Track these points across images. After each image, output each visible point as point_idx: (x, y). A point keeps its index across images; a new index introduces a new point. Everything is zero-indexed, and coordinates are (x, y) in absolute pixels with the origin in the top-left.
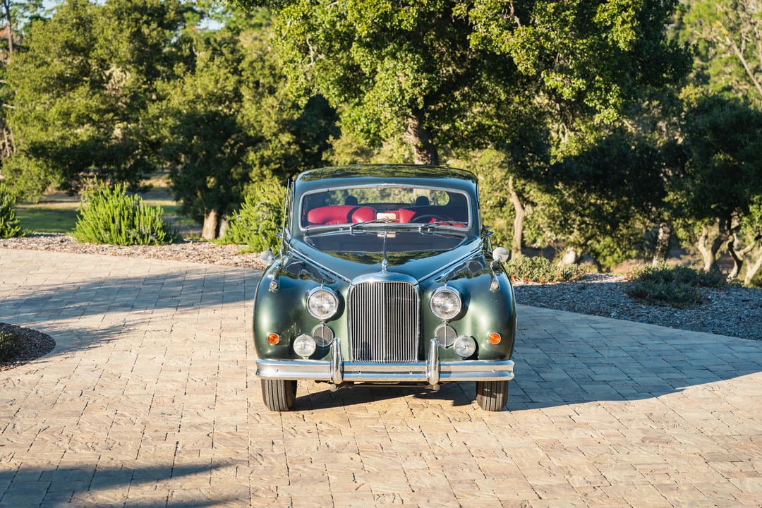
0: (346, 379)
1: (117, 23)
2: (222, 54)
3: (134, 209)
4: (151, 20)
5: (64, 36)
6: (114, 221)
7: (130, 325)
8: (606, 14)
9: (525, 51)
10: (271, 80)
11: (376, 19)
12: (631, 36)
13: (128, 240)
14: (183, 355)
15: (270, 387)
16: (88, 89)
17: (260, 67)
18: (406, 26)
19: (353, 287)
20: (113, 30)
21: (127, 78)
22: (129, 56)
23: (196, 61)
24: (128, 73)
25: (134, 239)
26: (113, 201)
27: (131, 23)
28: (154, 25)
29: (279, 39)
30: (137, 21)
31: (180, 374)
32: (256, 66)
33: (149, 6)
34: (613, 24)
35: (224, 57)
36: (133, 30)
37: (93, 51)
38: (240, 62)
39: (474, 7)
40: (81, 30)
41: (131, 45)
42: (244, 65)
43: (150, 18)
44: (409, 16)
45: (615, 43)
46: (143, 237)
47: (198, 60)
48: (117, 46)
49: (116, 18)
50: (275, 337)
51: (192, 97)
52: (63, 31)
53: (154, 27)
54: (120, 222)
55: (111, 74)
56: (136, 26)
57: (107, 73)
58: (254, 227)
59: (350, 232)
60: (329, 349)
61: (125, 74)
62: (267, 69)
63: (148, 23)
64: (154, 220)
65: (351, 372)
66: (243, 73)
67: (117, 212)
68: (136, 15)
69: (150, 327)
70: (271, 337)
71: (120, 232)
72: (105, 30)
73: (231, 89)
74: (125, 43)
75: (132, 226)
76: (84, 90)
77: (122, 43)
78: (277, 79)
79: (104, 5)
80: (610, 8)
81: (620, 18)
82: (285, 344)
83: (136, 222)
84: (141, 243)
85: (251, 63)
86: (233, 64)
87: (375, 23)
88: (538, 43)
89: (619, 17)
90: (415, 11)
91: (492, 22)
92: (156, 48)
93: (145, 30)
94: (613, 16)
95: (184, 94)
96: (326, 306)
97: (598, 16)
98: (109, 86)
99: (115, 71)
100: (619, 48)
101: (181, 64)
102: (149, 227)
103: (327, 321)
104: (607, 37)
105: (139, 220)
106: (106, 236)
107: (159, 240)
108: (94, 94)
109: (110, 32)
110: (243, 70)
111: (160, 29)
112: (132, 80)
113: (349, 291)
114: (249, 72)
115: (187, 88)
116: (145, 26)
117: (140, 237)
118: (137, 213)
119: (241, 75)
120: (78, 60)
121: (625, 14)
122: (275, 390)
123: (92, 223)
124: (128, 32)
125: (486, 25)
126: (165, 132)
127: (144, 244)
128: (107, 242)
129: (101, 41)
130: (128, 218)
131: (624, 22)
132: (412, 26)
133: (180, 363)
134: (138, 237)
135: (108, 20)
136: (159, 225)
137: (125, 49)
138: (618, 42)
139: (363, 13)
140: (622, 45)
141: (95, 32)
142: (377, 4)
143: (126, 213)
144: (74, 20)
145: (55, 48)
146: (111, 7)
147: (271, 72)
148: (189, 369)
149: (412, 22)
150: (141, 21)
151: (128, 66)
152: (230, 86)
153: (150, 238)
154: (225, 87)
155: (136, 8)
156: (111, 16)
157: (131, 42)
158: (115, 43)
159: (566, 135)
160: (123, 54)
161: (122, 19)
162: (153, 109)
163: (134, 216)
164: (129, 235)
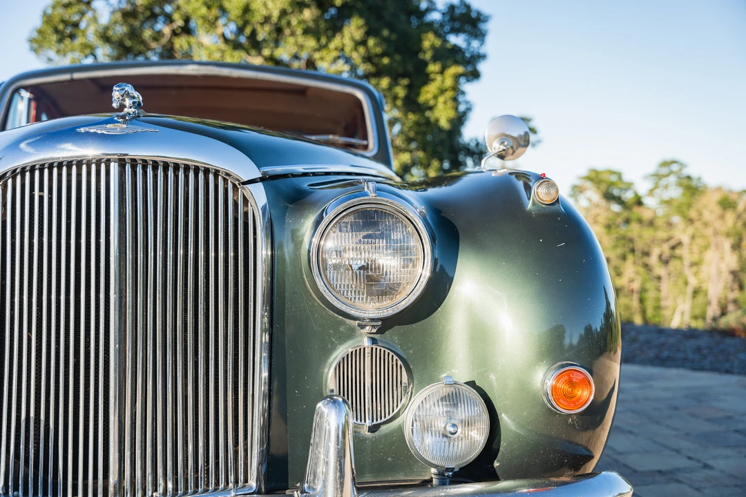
12: (450, 114)
34: (436, 104)
80: (432, 89)
89: (441, 97)
97: (422, 97)
100: (440, 127)
104: (429, 116)
121: (447, 95)
138: (439, 121)
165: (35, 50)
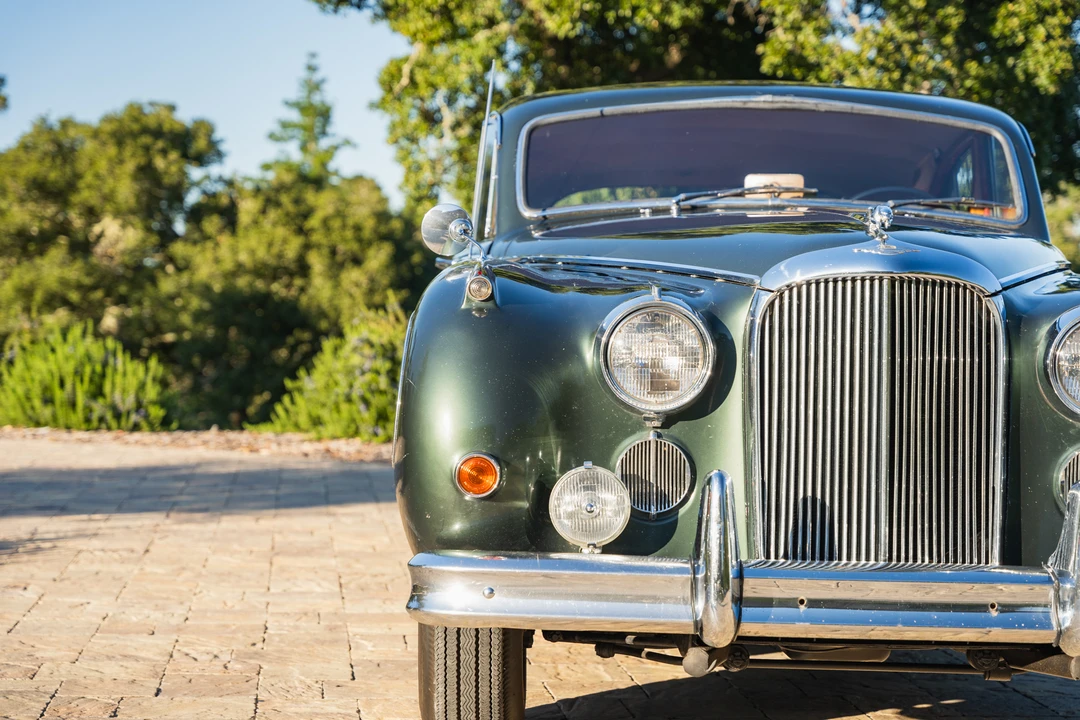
0: (750, 629)
1: (115, 150)
2: (278, 204)
3: (105, 364)
4: (170, 148)
5: (31, 168)
6: (62, 384)
7: (44, 540)
8: (1016, 21)
10: (355, 246)
12: (1063, 62)
13: (88, 420)
14: (168, 599)
15: (452, 663)
17: (339, 226)
19: (766, 298)
20: (110, 160)
21: (128, 238)
22: (133, 201)
23: (238, 215)
24: (129, 229)
25: (102, 419)
26: (63, 350)
27: (137, 151)
28: (174, 155)
29: (389, 98)
30: (147, 149)
31: (151, 640)
32: (333, 225)
33: (167, 128)
34: (1028, 41)
35: (282, 210)
36: (140, 163)
37: (75, 193)
38: (307, 218)
40: (59, 161)
41: (138, 185)
42: (314, 222)
43: (168, 145)
45: (1030, 77)
46: (118, 415)
47: (241, 212)
48: (114, 186)
49: (114, 142)
50: (482, 470)
51: (228, 265)
52: (29, 161)
53: (174, 159)
54: (75, 387)
55: (102, 232)
56: (145, 156)
57: (97, 229)
58: (342, 389)
59: (674, 214)
60: (676, 522)
61: (126, 230)
62: (349, 230)
63: (164, 152)
64: (142, 386)
65: (767, 602)
66: (310, 235)
67: (69, 368)
68: (146, 140)
69: (96, 543)
70: (467, 469)
71: (73, 405)
72: (95, 163)
73: (293, 256)
74: (126, 180)
75: (97, 393)
76: (58, 253)
77: (122, 181)
78: (364, 246)
79: (96, 124)
81: (1041, 31)
82: (518, 497)
83: (107, 388)
84: (115, 426)
85: (325, 220)
86: (295, 220)
92: (177, 193)
93: (160, 163)
94: (1027, 27)
95: (217, 261)
96: (673, 363)
97: (999, 25)
98: (99, 250)
99: (110, 226)
100: (1036, 89)
101: (216, 218)
102: (132, 398)
103: (670, 419)
104: (1014, 66)
105: (113, 384)
106: (46, 412)
107: (150, 424)
108: (75, 259)
109: (104, 164)
110: (312, 230)
111: (182, 161)
112: (136, 239)
113: (753, 314)
115: (224, 252)
116: (160, 156)
117: (113, 417)
118: (109, 371)
119: (308, 237)
120: (51, 210)
121: (1053, 21)
122: (467, 673)
123: (20, 390)
124: (133, 165)
125: (796, 28)
126: (185, 319)
127: (119, 428)
128: (46, 424)
129: (89, 178)
130: (91, 380)
131: (1049, 37)
133: (158, 615)
134: (109, 416)
135: (101, 147)
136: (152, 394)
137: (126, 190)
138: (1035, 75)
140: (1043, 81)
141: (82, 165)
143: (88, 370)
144: (49, 147)
145: (15, 187)
146: (107, 127)
147: (355, 235)
148: (179, 630)
150: (153, 149)
151: (131, 218)
152: (292, 250)
153: (134, 418)
154: (284, 253)
155: (145, 131)
156: (107, 139)
157: (136, 180)
158: (110, 182)
160: (122, 198)
161: (124, 144)
162: (167, 286)
163: (103, 376)
164: (91, 411)
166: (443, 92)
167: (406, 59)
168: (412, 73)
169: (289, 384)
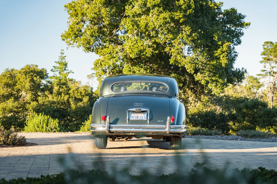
1: (25, 76)
2: (63, 88)
3: (48, 120)
4: (37, 76)
5: (4, 81)
6: (40, 123)
8: (217, 54)
9: (190, 64)
11: (137, 52)
12: (226, 61)
13: (46, 131)
16: (13, 99)
17: (77, 92)
18: (148, 55)
20: (23, 78)
21: (28, 96)
22: (29, 88)
23: (53, 90)
24: (28, 94)
27: (30, 76)
29: (96, 68)
32: (75, 92)
33: (36, 71)
34: (220, 58)
35: (63, 89)
36: (31, 79)
37: (16, 86)
38: (69, 91)
39: (171, 50)
40: (11, 78)
41: (30, 84)
43: (37, 75)
44: (149, 51)
45: (220, 64)
46: (52, 130)
47: (54, 90)
48: (25, 84)
49: (24, 74)
52: (4, 79)
53: (38, 78)
54: (43, 124)
55: (22, 95)
56: (32, 77)
57: (20, 94)
61: (27, 94)
62: (79, 93)
66: (70, 94)
67: (42, 120)
68: (32, 74)
71: (43, 128)
72: (20, 79)
73: (66, 99)
74: (27, 83)
75: (47, 126)
76: (12, 100)
77: (26, 83)
78: (82, 97)
79: (20, 70)
80: (218, 52)
84: (51, 131)
85: (73, 91)
86: (66, 91)
87: (137, 54)
88: (195, 61)
89: (222, 55)
90: (151, 49)
91: (178, 55)
92: (39, 85)
93: (35, 79)
94: (220, 55)
98: (21, 99)
99: (23, 93)
100: (222, 66)
101: (48, 91)
102: (54, 126)
105: (50, 124)
106: (38, 129)
107: (57, 131)
108: (15, 101)
109: (22, 79)
111: (40, 78)
112: (29, 97)
114: (72, 94)
115: (50, 99)
116: (35, 77)
117: (51, 130)
118: (49, 122)
119: (69, 95)
121: (224, 54)
124: (29, 79)
128: (38, 131)
129: (19, 82)
130: (46, 123)
131: (223, 57)
132: (150, 55)
134: (50, 130)
135: (21, 75)
136: (57, 125)
137: (27, 85)
139: (133, 50)
141: (16, 80)
142: (138, 47)
144: (9, 75)
145: (2, 85)
146: (22, 71)
147: (80, 94)
149: (150, 53)
150: (33, 76)
151: (28, 92)
153: (54, 130)
154: (64, 99)
155: (31, 71)
156: (23, 74)
157: (30, 83)
158: (24, 84)
159: (198, 103)
160: (27, 87)
161: (27, 75)
163: (48, 122)
164: (46, 129)
165: (64, 40)
166: (107, 66)
167: (99, 60)
168: (101, 63)
169: (83, 123)
